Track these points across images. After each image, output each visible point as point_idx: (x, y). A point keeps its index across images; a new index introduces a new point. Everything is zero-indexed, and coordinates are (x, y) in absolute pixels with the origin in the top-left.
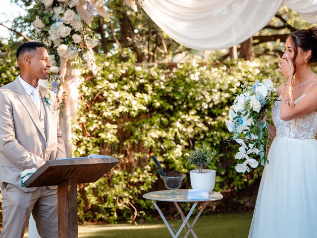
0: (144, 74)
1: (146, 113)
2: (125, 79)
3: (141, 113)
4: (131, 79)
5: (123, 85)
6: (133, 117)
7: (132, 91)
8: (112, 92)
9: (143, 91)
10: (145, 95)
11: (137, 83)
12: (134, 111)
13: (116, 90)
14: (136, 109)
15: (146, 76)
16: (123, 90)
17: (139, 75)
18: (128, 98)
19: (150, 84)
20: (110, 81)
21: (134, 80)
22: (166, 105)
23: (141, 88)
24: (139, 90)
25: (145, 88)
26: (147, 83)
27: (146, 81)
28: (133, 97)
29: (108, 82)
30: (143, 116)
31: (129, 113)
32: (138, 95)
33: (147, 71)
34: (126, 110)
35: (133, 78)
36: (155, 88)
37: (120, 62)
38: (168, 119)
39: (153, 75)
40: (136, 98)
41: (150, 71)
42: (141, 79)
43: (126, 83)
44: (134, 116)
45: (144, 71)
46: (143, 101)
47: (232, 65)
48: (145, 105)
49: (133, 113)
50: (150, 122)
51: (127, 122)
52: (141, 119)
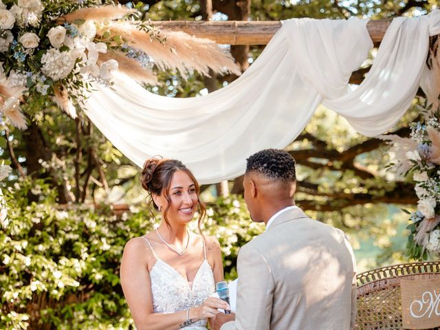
0: (73, 223)
1: (78, 293)
2: (39, 233)
3: (69, 291)
4: (50, 234)
5: (35, 244)
6: (55, 300)
7: (51, 255)
8: (19, 256)
9: (70, 255)
10: (75, 261)
11: (61, 241)
12: (58, 288)
13: (24, 252)
14: (61, 286)
15: (76, 227)
16: (36, 253)
17: (65, 225)
18: (46, 267)
19: (83, 242)
20: (13, 238)
21: (55, 234)
22: (113, 279)
23: (68, 249)
24: (64, 253)
25: (74, 249)
26: (78, 240)
27: (76, 236)
28: (56, 265)
29: (9, 239)
30: (72, 298)
31: (48, 293)
32: (63, 260)
33: (77, 218)
34: (43, 287)
35: (53, 231)
36: (92, 250)
37: (29, 204)
38: (116, 302)
39: (88, 225)
40: (60, 267)
41: (82, 219)
42: (67, 232)
43: (41, 241)
44: (58, 298)
45: (72, 218)
46: (72, 271)
47: (223, 206)
48: (76, 278)
49: (55, 292)
50: (85, 308)
51: (45, 308)
52: (69, 304)
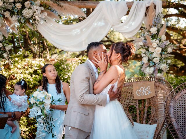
1: (38, 85)
2: (26, 67)
3: (35, 85)
5: (25, 71)
6: (31, 88)
7: (30, 74)
8: (19, 74)
9: (36, 74)
10: (37, 76)
11: (33, 69)
12: (32, 84)
13: (22, 73)
14: (32, 83)
15: (38, 66)
16: (25, 73)
17: (34, 65)
18: (28, 78)
19: (40, 70)
20: (18, 68)
21: (31, 68)
23: (35, 72)
24: (34, 73)
25: (37, 72)
26: (38, 70)
27: (38, 68)
28: (31, 77)
29: (17, 69)
30: (36, 87)
32: (34, 76)
35: (31, 66)
37: (24, 58)
39: (42, 65)
40: (32, 78)
41: (40, 63)
42: (35, 67)
43: (27, 70)
44: (32, 87)
45: (37, 63)
46: (36, 80)
48: (38, 81)
49: (31, 85)
51: (28, 90)
